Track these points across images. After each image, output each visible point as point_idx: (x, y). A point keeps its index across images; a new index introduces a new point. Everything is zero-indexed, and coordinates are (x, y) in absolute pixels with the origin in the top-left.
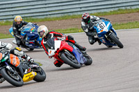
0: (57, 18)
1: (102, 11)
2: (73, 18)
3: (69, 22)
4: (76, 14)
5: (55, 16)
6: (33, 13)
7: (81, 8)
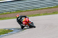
0: (31, 10)
1: (50, 6)
2: (38, 10)
3: (36, 11)
4: (39, 8)
5: (30, 9)
6: (21, 8)
7: (41, 5)
